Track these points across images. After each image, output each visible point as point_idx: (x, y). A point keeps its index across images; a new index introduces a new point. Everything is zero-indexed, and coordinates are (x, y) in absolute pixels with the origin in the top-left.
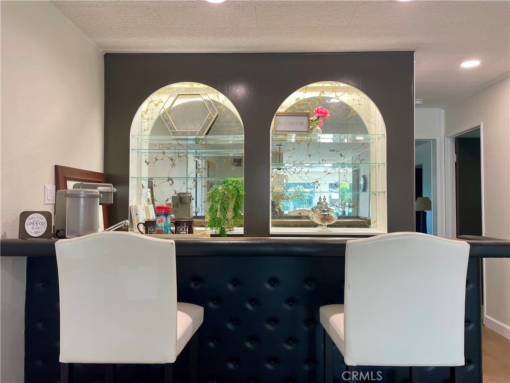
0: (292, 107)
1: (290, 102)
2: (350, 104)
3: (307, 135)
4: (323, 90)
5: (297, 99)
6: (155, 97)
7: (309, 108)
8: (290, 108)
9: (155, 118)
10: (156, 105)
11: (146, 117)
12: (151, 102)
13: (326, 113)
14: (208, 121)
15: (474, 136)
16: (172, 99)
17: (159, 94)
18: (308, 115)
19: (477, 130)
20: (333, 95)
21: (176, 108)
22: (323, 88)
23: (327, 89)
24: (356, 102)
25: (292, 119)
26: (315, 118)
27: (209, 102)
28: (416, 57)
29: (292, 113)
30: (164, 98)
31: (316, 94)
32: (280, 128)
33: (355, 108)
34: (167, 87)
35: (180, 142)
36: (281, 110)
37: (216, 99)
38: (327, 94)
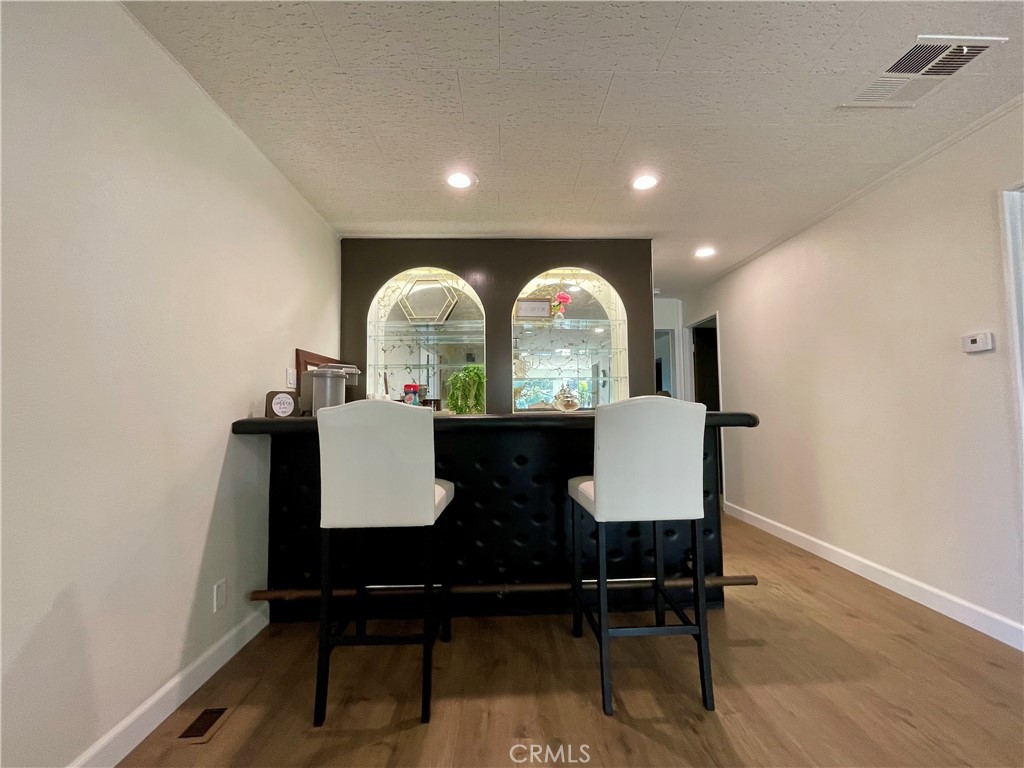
0: (533, 293)
1: (531, 287)
2: (590, 291)
3: (549, 321)
4: (563, 277)
5: (538, 285)
6: (391, 283)
7: (550, 294)
8: (531, 295)
9: (392, 304)
10: (393, 291)
11: (382, 303)
12: (389, 288)
13: (567, 299)
14: (448, 307)
15: (710, 326)
16: (409, 286)
17: (396, 280)
18: (549, 301)
19: (713, 319)
20: (573, 282)
21: (414, 294)
22: (563, 274)
23: (568, 275)
24: (597, 289)
25: (533, 304)
26: (556, 303)
27: (448, 289)
28: (653, 245)
29: (533, 299)
30: (402, 284)
31: (556, 281)
32: (521, 314)
33: (595, 296)
34: (404, 273)
35: (418, 329)
36: (521, 296)
37: (455, 286)
38: (567, 281)
